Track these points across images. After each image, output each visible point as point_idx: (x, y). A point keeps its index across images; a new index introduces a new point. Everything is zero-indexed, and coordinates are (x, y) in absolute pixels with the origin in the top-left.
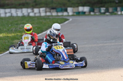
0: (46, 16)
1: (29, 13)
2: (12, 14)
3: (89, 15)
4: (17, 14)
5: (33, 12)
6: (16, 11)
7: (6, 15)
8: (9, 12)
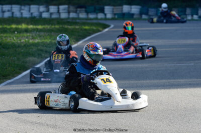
0: (69, 18)
1: (41, 13)
2: (13, 13)
3: (140, 19)
4: (22, 13)
5: (48, 11)
6: (21, 9)
7: (3, 15)
8: (9, 11)
